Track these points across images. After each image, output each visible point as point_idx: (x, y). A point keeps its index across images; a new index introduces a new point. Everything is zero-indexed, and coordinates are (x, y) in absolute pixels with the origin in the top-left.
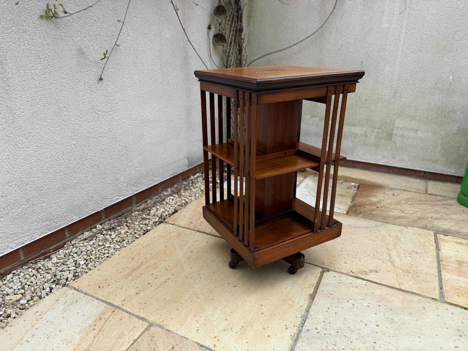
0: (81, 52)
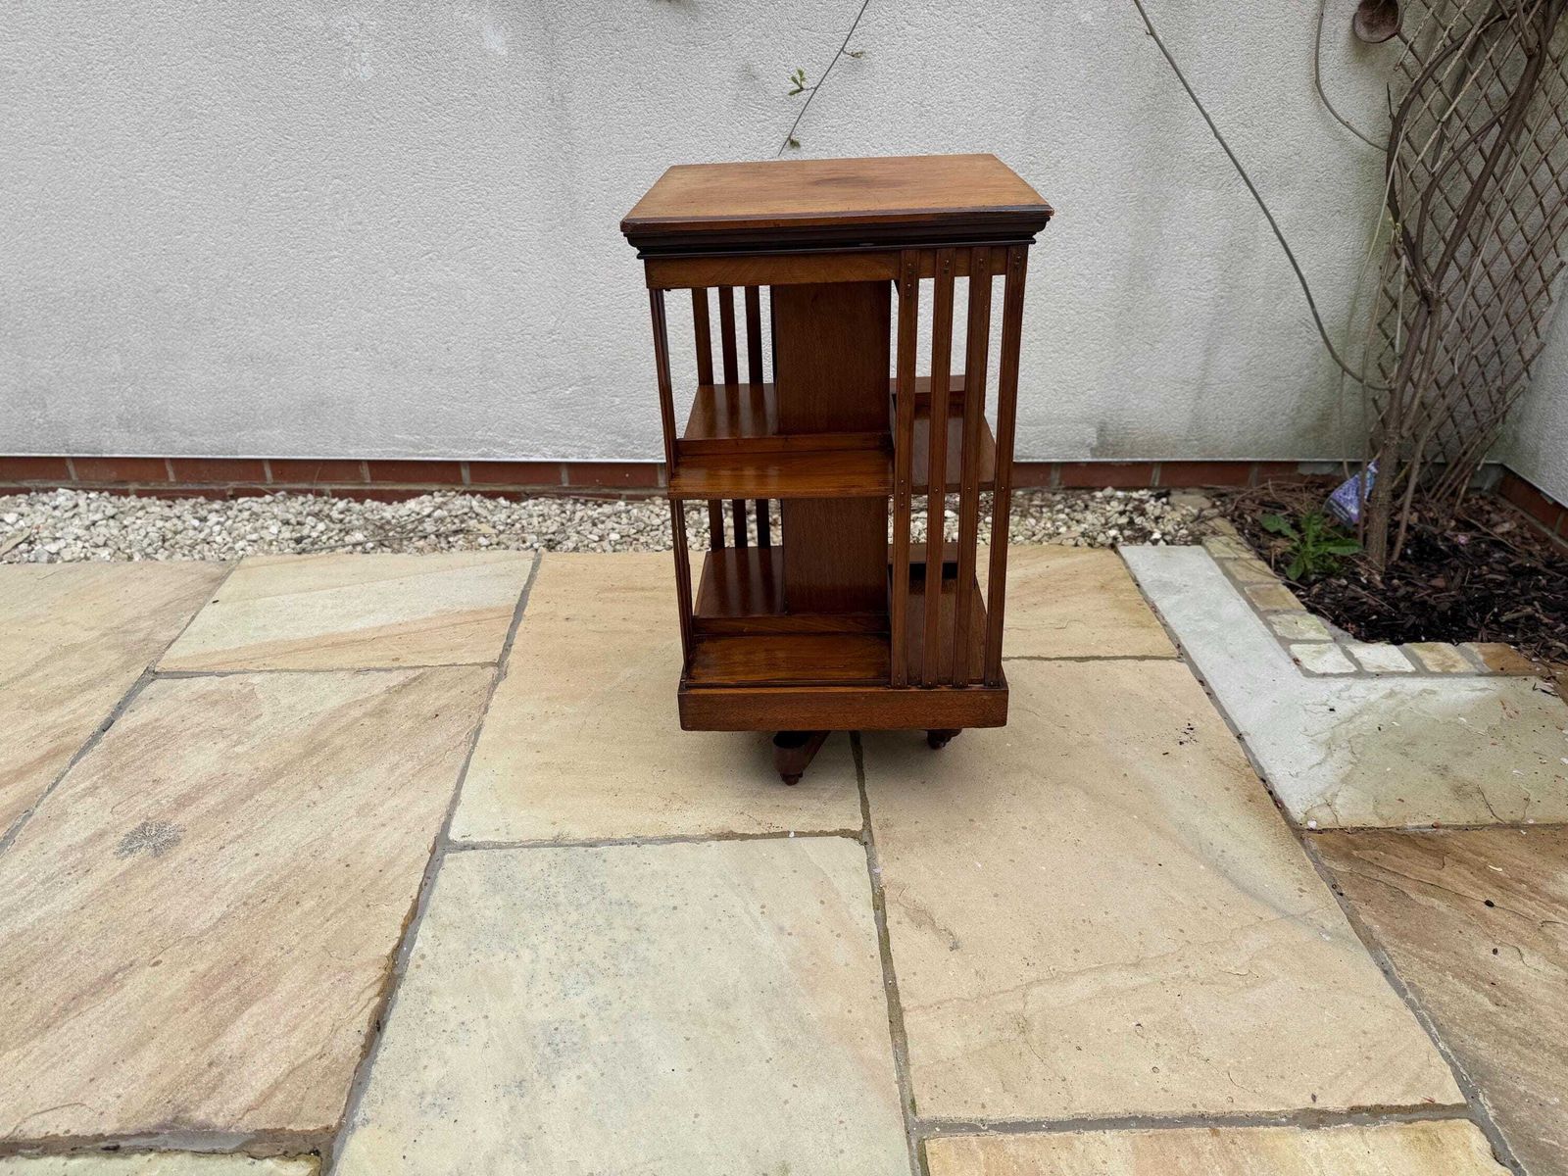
0: (748, 75)
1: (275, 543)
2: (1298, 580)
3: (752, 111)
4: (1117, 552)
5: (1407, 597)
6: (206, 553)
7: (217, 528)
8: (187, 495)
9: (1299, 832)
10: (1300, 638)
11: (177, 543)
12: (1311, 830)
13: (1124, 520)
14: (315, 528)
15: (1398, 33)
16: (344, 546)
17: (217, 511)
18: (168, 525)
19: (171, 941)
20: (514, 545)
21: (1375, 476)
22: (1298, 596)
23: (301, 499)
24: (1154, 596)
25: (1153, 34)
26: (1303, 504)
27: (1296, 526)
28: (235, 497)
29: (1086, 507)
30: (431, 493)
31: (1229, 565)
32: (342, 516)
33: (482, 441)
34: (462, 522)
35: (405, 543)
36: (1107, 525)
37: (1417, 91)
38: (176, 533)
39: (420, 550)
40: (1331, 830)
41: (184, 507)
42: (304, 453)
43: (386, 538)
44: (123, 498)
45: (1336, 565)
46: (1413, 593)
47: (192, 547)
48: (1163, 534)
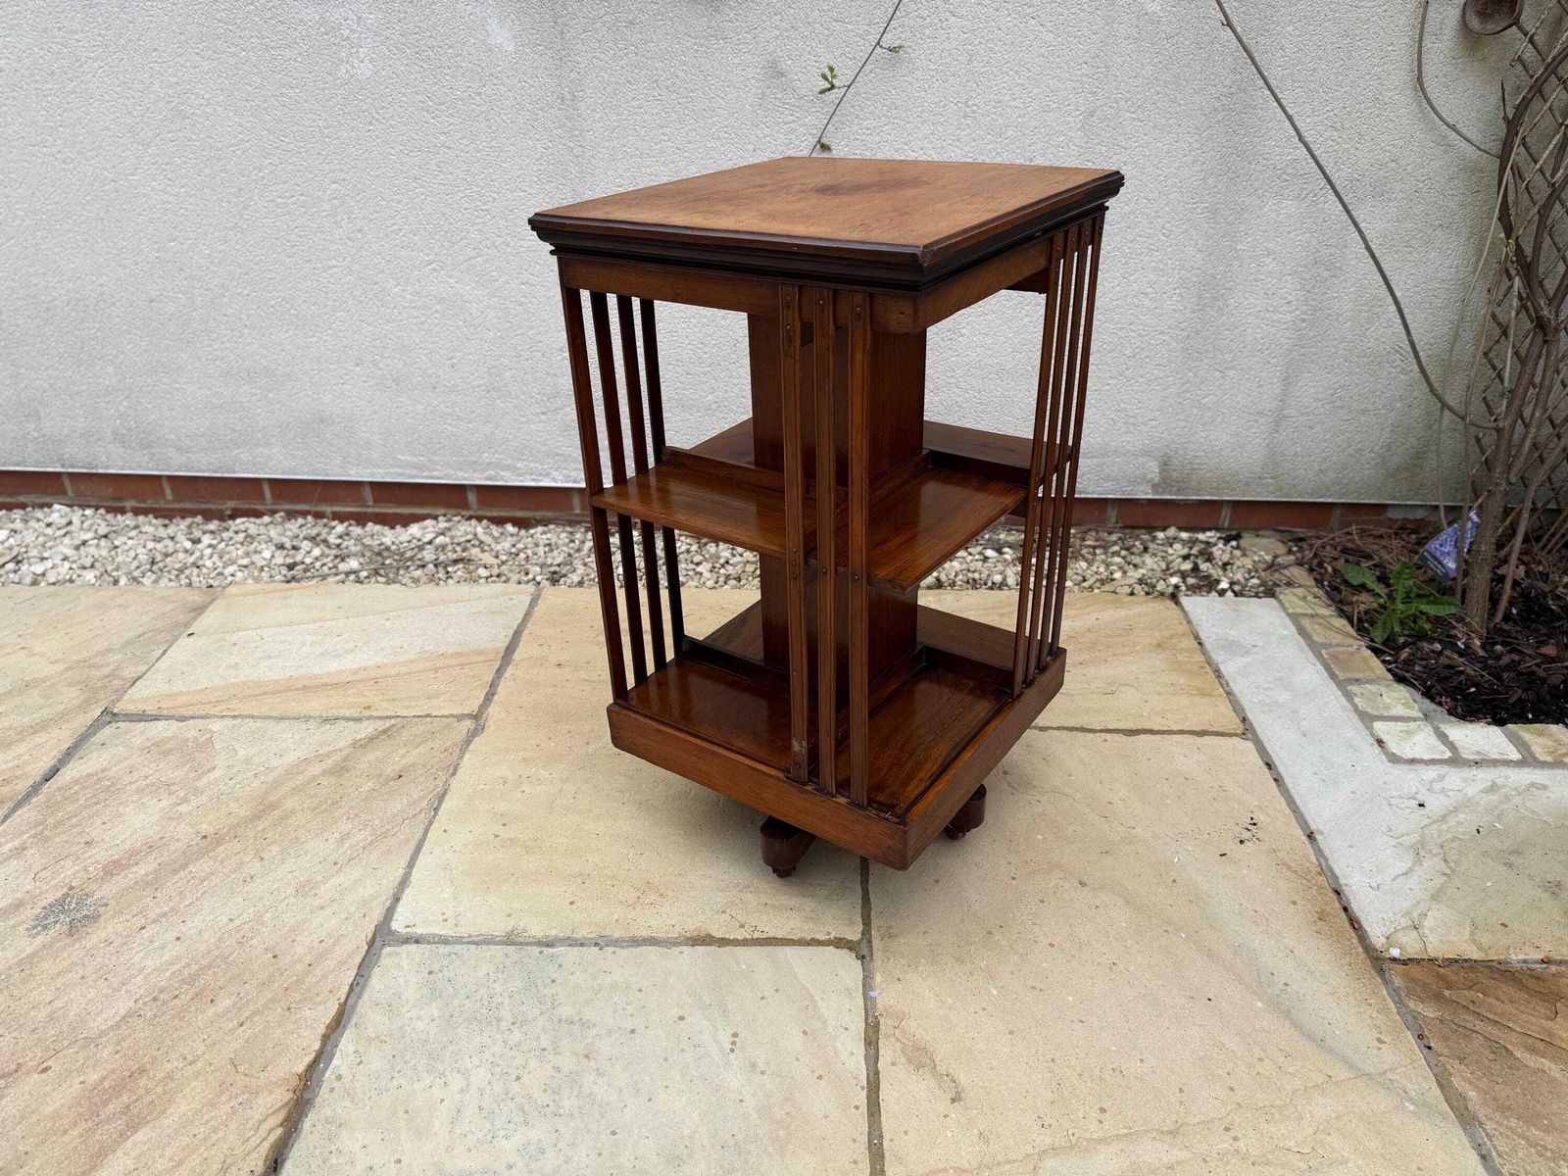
0: (775, 72)
1: (266, 569)
2: (1383, 644)
3: (778, 111)
4: (1177, 603)
5: (1512, 666)
6: (195, 579)
7: (208, 551)
8: (184, 514)
9: (1379, 962)
10: (1385, 714)
11: (165, 567)
12: (1394, 960)
13: (1187, 566)
14: (308, 553)
15: (1516, 23)
16: (336, 575)
17: (212, 532)
18: (159, 546)
19: (66, 1043)
20: (515, 577)
21: (1477, 526)
22: (1384, 662)
23: (301, 521)
24: (1218, 657)
25: (1229, 25)
26: (1392, 554)
27: (1383, 579)
28: (233, 517)
29: (1146, 549)
30: (435, 518)
31: (1306, 623)
32: (339, 541)
33: (489, 464)
34: (464, 550)
35: (401, 572)
36: (1168, 571)
37: (1538, 89)
38: (166, 555)
39: (416, 581)
40: (1418, 961)
41: (180, 527)
42: (303, 473)
43: (384, 567)
44: (119, 517)
45: (1427, 626)
46: (1519, 662)
47: (181, 571)
48: (1232, 584)
